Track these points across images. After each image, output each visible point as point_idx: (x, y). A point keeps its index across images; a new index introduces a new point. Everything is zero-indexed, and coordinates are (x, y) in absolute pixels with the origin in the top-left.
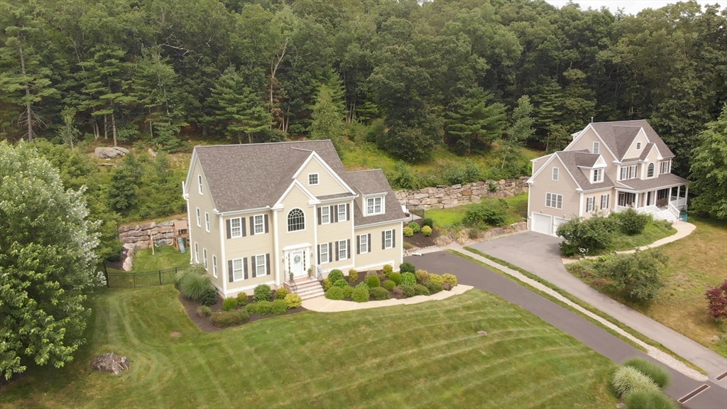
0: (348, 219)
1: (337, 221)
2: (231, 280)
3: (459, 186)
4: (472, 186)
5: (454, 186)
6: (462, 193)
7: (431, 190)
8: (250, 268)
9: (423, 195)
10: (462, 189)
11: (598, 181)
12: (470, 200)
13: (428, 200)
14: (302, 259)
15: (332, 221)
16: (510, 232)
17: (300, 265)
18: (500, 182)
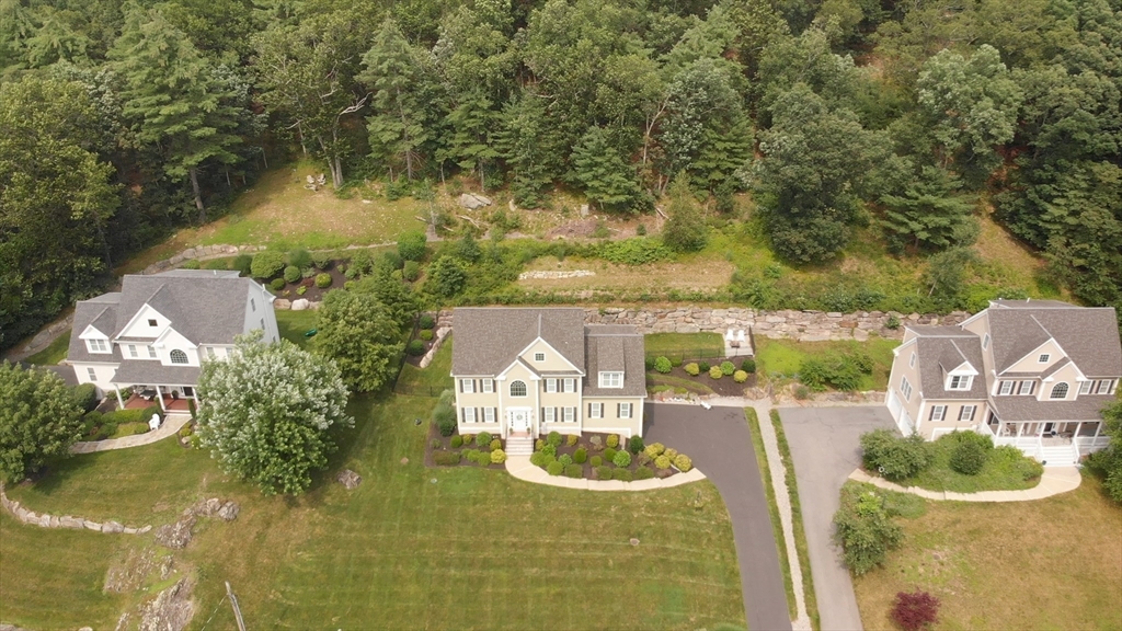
0: (575, 390)
1: (563, 391)
2: (464, 421)
3: (839, 314)
4: (861, 316)
5: (830, 314)
6: (841, 324)
7: (792, 314)
8: (480, 415)
9: (779, 319)
10: (841, 319)
11: (958, 389)
12: (852, 334)
13: (785, 325)
14: (524, 418)
15: (558, 391)
16: (857, 401)
17: (523, 422)
18: (910, 317)
